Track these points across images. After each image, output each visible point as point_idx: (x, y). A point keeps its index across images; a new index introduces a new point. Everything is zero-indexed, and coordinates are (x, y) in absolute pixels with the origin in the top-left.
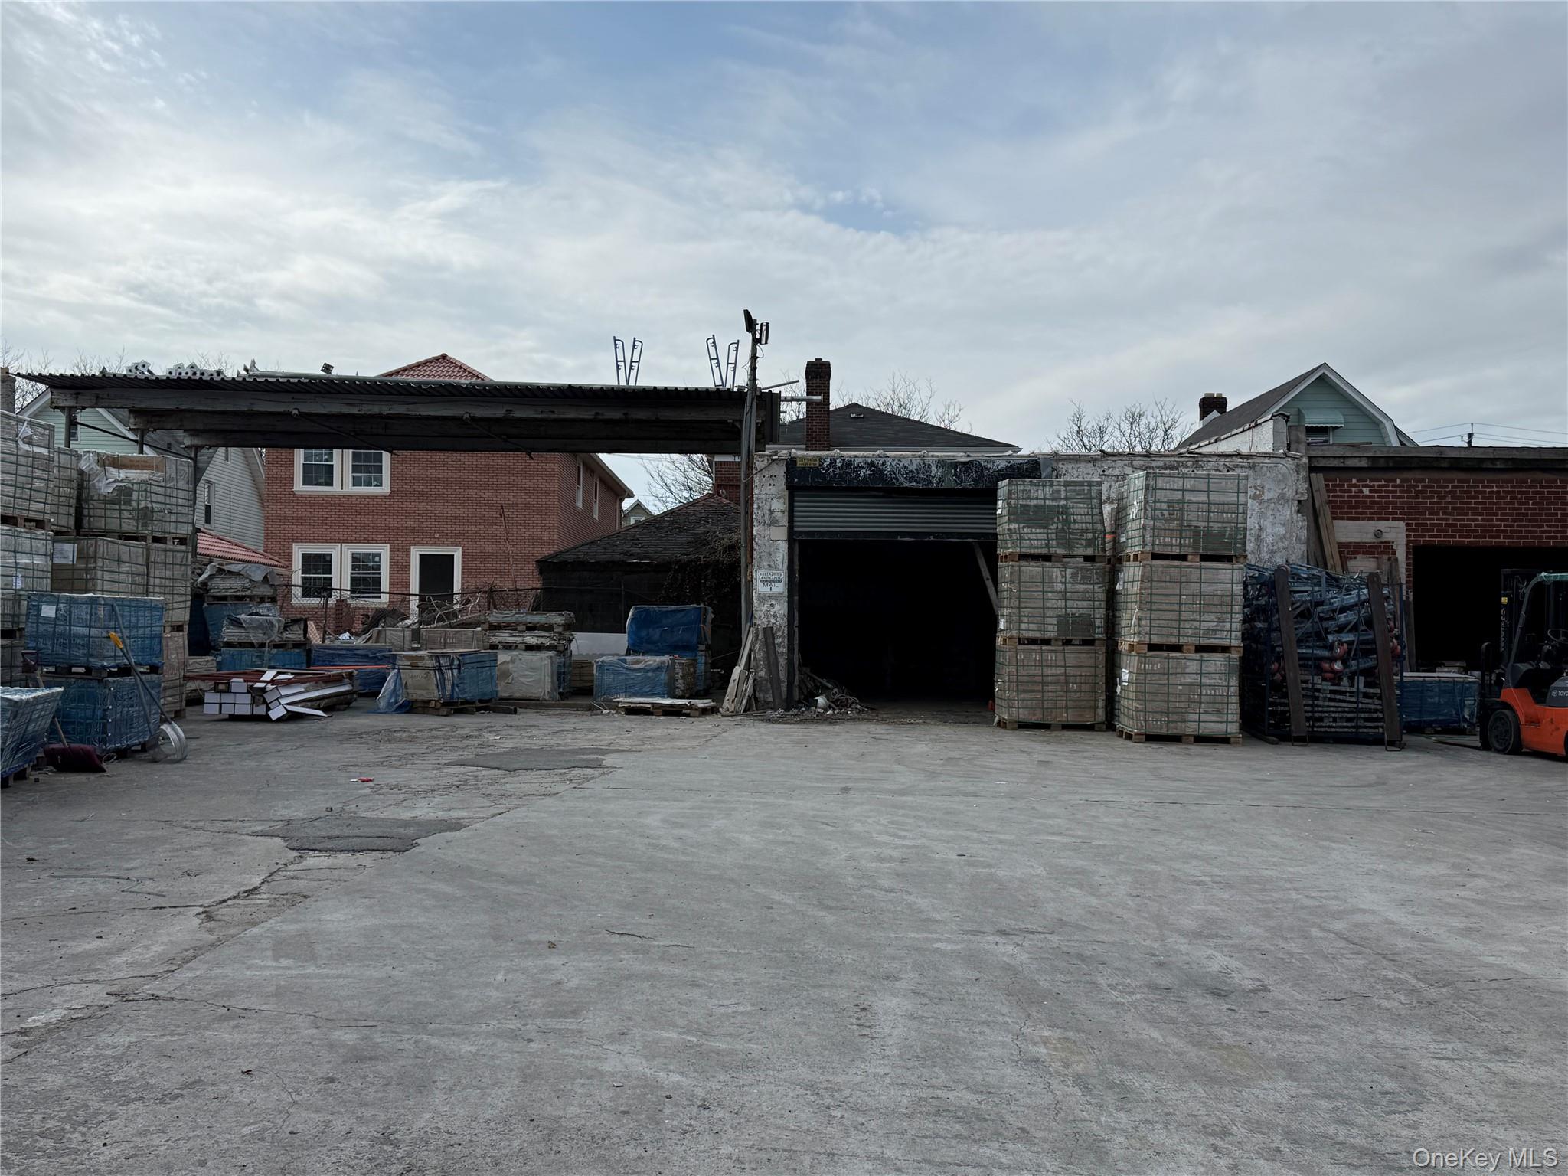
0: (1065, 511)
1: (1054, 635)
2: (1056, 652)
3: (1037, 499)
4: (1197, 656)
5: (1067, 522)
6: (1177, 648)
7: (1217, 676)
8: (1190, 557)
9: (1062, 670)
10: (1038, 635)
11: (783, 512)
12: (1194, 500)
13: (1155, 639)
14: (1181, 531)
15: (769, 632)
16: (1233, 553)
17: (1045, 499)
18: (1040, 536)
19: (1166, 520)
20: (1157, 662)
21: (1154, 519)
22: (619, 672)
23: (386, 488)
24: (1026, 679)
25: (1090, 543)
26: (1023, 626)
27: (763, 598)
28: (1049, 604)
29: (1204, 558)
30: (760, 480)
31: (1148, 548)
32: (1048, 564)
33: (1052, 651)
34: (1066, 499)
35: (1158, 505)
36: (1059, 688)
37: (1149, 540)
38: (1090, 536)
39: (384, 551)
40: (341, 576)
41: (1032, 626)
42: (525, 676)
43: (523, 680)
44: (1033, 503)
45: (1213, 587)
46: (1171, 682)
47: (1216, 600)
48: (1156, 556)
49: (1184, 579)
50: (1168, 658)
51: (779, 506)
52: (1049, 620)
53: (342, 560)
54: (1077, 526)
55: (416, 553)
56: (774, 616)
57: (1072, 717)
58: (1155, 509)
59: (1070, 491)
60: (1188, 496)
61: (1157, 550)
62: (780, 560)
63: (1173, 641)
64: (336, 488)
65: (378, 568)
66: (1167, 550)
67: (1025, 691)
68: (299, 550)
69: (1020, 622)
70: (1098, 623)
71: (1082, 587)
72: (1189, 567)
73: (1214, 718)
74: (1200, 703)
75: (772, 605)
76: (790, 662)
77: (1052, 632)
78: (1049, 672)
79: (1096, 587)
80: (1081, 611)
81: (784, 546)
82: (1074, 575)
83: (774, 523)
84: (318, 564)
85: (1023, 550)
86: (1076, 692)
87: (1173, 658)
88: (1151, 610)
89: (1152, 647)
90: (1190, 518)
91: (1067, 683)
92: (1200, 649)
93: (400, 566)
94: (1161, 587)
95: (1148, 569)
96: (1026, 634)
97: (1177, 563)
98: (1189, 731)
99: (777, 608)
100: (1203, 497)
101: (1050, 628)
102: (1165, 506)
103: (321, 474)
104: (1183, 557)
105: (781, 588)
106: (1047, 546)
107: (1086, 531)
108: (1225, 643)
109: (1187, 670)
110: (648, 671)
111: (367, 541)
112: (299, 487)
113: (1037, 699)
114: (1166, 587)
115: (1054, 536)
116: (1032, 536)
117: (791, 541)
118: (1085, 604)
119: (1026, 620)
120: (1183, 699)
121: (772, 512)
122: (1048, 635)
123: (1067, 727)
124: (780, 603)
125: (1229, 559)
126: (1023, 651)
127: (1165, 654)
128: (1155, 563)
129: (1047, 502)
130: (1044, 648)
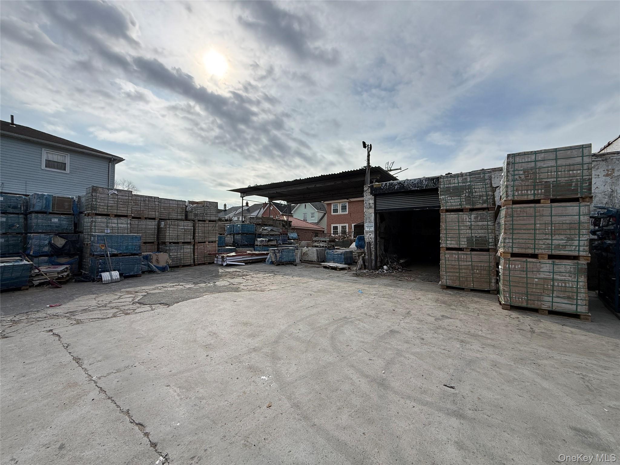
0: (470, 187)
1: (464, 246)
2: (466, 254)
3: (454, 183)
4: (550, 261)
5: (471, 192)
6: (535, 256)
7: (567, 275)
8: (542, 201)
9: (470, 263)
10: (456, 246)
11: (373, 203)
12: (545, 166)
13: (516, 251)
14: (535, 186)
15: (369, 243)
16: (579, 196)
17: (458, 183)
18: (456, 201)
19: (522, 180)
20: (518, 264)
21: (514, 180)
22: (331, 255)
23: (347, 213)
24: (450, 266)
25: (484, 202)
26: (448, 242)
27: (367, 232)
28: (462, 232)
29: (553, 201)
30: (366, 194)
31: (510, 198)
32: (461, 213)
33: (464, 254)
34: (470, 182)
35: (516, 172)
36: (468, 271)
37: (510, 193)
38: (485, 198)
39: (347, 225)
40: (340, 230)
41: (453, 242)
42: (311, 255)
43: (311, 256)
44: (452, 185)
45: (564, 218)
46: (528, 276)
47: (565, 226)
48: (515, 202)
49: (537, 214)
50: (527, 262)
51: (372, 202)
52: (462, 239)
53: (340, 226)
54: (476, 194)
55: (353, 225)
56: (371, 238)
57: (477, 286)
58: (514, 175)
59: (472, 178)
60: (539, 164)
61: (516, 198)
62: (372, 219)
63: (530, 251)
64: (338, 213)
65: (346, 228)
66: (525, 198)
67: (449, 272)
68: (332, 225)
69: (447, 240)
70: (490, 240)
71: (480, 223)
72: (542, 207)
73: (566, 302)
74: (553, 291)
75: (370, 234)
76: (376, 254)
77: (464, 244)
78: (463, 264)
79: (489, 223)
80: (480, 235)
81: (373, 215)
82: (475, 218)
83: (370, 207)
84: (336, 228)
85: (448, 208)
86: (478, 274)
87: (530, 262)
88: (513, 234)
89: (513, 255)
90: (541, 177)
91: (473, 269)
92: (551, 257)
93: (350, 228)
94: (520, 220)
95: (510, 210)
96: (450, 246)
97: (533, 205)
98: (544, 307)
99: (371, 235)
100: (553, 163)
101: (463, 243)
102: (521, 172)
103: (336, 211)
104: (538, 202)
105: (373, 229)
106: (460, 205)
107: (482, 196)
108: (576, 254)
109: (542, 270)
110: (339, 255)
111: (344, 223)
112: (332, 213)
113: (456, 276)
114: (524, 220)
115: (464, 200)
116: (451, 201)
117: (376, 214)
118: (483, 231)
119: (450, 239)
120: (538, 287)
121: (369, 204)
122: (461, 246)
123: (473, 290)
124: (372, 234)
125: (576, 200)
126: (449, 254)
127: (524, 259)
128: (514, 206)
129: (460, 184)
130: (460, 252)
